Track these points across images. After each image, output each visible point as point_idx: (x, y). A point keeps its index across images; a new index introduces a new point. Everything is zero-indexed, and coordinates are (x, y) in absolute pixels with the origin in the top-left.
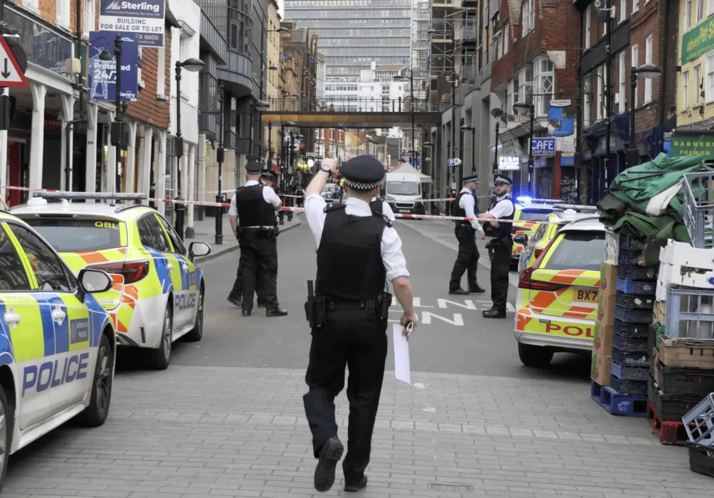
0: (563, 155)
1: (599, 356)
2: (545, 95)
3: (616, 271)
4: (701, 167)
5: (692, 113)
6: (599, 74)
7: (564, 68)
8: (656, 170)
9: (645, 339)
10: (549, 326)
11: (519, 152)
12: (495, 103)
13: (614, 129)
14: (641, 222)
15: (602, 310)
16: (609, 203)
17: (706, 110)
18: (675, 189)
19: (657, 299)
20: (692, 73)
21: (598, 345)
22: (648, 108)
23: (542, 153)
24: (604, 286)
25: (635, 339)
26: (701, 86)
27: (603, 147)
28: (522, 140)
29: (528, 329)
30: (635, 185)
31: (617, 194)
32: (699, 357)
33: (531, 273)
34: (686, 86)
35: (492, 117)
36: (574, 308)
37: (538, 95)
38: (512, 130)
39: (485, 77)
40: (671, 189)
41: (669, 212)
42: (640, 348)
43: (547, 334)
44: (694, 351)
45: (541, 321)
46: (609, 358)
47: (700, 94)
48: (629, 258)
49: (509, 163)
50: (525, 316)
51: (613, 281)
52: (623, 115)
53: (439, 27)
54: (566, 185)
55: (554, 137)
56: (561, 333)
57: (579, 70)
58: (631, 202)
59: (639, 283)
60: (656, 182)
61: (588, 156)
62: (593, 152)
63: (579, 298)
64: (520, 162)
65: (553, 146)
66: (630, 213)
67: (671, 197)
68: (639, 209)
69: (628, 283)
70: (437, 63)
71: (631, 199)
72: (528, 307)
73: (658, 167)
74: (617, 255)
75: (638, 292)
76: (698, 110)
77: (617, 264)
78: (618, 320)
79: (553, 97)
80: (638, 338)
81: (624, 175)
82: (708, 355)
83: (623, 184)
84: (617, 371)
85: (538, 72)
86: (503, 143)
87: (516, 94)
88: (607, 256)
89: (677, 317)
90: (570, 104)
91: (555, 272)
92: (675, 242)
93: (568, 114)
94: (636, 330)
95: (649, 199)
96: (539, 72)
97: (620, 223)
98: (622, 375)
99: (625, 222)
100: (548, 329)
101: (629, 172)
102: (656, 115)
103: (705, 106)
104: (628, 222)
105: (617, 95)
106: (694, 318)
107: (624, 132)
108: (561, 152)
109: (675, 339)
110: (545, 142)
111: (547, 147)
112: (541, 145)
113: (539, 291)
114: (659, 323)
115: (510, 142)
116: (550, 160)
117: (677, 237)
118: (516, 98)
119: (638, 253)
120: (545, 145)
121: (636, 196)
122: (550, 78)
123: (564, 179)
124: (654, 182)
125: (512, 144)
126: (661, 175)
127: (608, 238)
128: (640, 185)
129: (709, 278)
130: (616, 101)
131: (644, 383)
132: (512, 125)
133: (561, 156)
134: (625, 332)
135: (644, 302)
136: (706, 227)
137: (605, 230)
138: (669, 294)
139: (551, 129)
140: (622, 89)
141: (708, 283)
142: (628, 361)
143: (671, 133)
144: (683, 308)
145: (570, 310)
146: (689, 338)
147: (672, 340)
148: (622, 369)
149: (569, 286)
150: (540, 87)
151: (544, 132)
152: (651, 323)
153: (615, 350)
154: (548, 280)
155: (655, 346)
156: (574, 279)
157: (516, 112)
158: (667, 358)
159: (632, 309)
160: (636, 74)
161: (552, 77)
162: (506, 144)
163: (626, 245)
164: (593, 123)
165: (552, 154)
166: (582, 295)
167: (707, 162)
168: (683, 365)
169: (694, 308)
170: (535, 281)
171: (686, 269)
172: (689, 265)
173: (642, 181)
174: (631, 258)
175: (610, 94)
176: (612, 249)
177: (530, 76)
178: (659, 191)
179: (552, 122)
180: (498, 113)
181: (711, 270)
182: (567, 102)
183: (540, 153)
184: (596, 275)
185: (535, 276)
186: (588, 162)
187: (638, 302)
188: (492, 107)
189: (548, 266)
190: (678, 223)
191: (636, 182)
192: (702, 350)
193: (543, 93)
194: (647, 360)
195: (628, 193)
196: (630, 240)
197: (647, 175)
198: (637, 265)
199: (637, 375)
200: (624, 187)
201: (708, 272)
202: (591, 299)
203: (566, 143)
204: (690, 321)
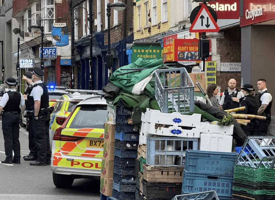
0: (61, 58)
1: (105, 179)
2: (49, 20)
3: (114, 128)
4: (163, 66)
5: (143, 32)
6: (83, 7)
7: (61, 3)
8: (137, 68)
9: (134, 167)
10: (72, 162)
11: (32, 56)
12: (15, 24)
13: (95, 41)
14: (130, 99)
15: (106, 152)
16: (110, 88)
17: (152, 30)
18: (149, 79)
19: (140, 144)
20: (143, 7)
21: (104, 172)
22: (116, 28)
23: (48, 57)
24: (107, 137)
25: (127, 168)
26: (149, 15)
27: (88, 53)
28: (35, 49)
29: (60, 165)
30: (125, 77)
31: (115, 83)
32: (166, 176)
33: (61, 131)
34: (139, 15)
35: (13, 33)
36: (87, 151)
37: (44, 20)
38: (28, 42)
39: (7, 8)
40: (146, 79)
41: (145, 93)
42: (131, 173)
43: (72, 167)
44: (164, 173)
45: (67, 159)
46: (111, 180)
47: (148, 20)
48: (123, 120)
49: (27, 63)
50: (58, 157)
51: (113, 134)
52: (100, 33)
54: (64, 77)
55: (55, 47)
56: (80, 166)
57: (71, 5)
58: (123, 87)
59: (129, 135)
60: (137, 75)
61: (78, 58)
62: (81, 56)
63: (90, 145)
64: (33, 63)
65: (55, 53)
66: (123, 93)
67: (146, 84)
68: (128, 91)
69: (123, 135)
71: (123, 85)
72: (59, 151)
73: (138, 66)
74: (115, 118)
75: (128, 140)
76: (147, 30)
77: (115, 124)
78: (117, 157)
79: (54, 21)
80: (129, 167)
81: (119, 71)
82: (171, 175)
83: (118, 76)
84: (117, 187)
85: (44, 5)
86: (22, 50)
87: (30, 19)
88: (108, 119)
89: (153, 153)
90: (66, 26)
91: (76, 130)
92: (151, 110)
93: (64, 32)
94: (128, 162)
95: (133, 85)
97: (117, 99)
98: (120, 189)
99: (120, 99)
100: (72, 164)
101: (121, 70)
102: (121, 33)
103: (152, 27)
104: (122, 99)
105: (96, 20)
106: (163, 154)
107: (101, 43)
108: (60, 56)
109: (153, 166)
110: (50, 50)
111: (51, 53)
112: (48, 52)
113: (66, 142)
114: (142, 157)
115: (26, 50)
116: (54, 61)
117: (152, 107)
118: (30, 21)
119: (129, 117)
120: (50, 52)
121: (126, 84)
122: (52, 9)
123: (63, 73)
124: (136, 75)
125: (28, 52)
126: (140, 71)
127: (109, 109)
128: (128, 77)
129: (171, 130)
130: (95, 24)
131: (133, 193)
132: (27, 39)
133: (60, 59)
134: (121, 163)
135: (132, 145)
136: (169, 100)
137: (107, 104)
138: (148, 140)
139: (54, 41)
140: (99, 17)
141: (171, 133)
142: (123, 181)
143: (132, 44)
144: (157, 148)
145: (85, 152)
146: (160, 165)
147: (151, 167)
148: (120, 185)
149: (84, 138)
150: (46, 15)
151: (50, 43)
152: (137, 158)
153: (115, 175)
154: (71, 135)
155: (140, 171)
156: (87, 133)
157: (30, 31)
158: (148, 177)
159: (125, 150)
160: (110, 8)
161: (53, 8)
162: (24, 51)
163: (120, 113)
164: (81, 38)
165: (55, 57)
166: (92, 143)
167: (165, 63)
168: (158, 181)
169: (163, 148)
170: (63, 136)
171: (158, 125)
172: (160, 123)
173: (129, 75)
174: (124, 120)
175: (91, 20)
176: (112, 115)
177: (39, 8)
178: (139, 80)
179: (54, 37)
180: (17, 31)
181: (172, 126)
182: (64, 25)
183: (47, 57)
184: (102, 131)
185: (63, 133)
186: (78, 63)
187: (128, 145)
188: (13, 28)
189: (71, 127)
190: (152, 99)
191: (126, 75)
192: (168, 172)
193: (48, 19)
194: (134, 180)
195: (121, 82)
196: (123, 109)
197: (132, 71)
198: (127, 124)
199: (129, 189)
200: (118, 78)
201: (170, 127)
202: (98, 145)
203: (63, 51)
204: (161, 155)
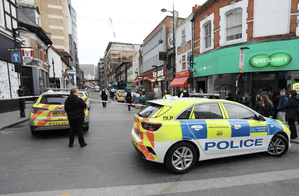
0: (116, 85)
2: (113, 78)
5: (129, 81)
6: (119, 76)
7: (115, 76)
12: (107, 79)
13: (121, 82)
20: (129, 77)
27: (120, 84)
39: (106, 76)
47: (130, 79)
49: (110, 85)
53: (99, 70)
56: (121, 99)
57: (117, 76)
70: (99, 74)
96: (113, 76)
102: (125, 81)
116: (114, 85)
118: (110, 79)
125: (110, 83)
132: (110, 81)
143: (127, 82)
149: (122, 96)
151: (113, 82)
164: (119, 81)
175: (120, 78)
177: (112, 76)
182: (116, 79)
203: (116, 83)
